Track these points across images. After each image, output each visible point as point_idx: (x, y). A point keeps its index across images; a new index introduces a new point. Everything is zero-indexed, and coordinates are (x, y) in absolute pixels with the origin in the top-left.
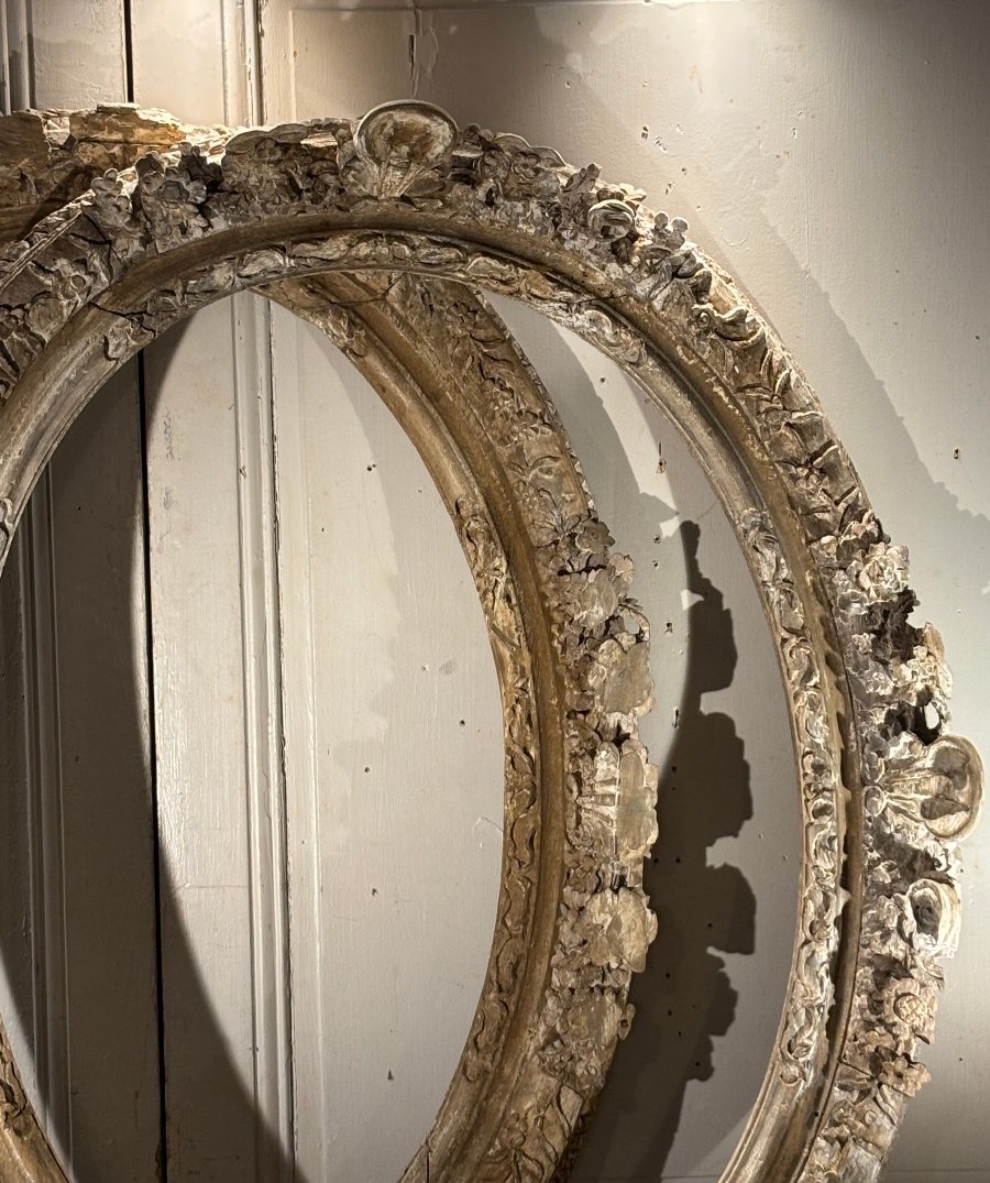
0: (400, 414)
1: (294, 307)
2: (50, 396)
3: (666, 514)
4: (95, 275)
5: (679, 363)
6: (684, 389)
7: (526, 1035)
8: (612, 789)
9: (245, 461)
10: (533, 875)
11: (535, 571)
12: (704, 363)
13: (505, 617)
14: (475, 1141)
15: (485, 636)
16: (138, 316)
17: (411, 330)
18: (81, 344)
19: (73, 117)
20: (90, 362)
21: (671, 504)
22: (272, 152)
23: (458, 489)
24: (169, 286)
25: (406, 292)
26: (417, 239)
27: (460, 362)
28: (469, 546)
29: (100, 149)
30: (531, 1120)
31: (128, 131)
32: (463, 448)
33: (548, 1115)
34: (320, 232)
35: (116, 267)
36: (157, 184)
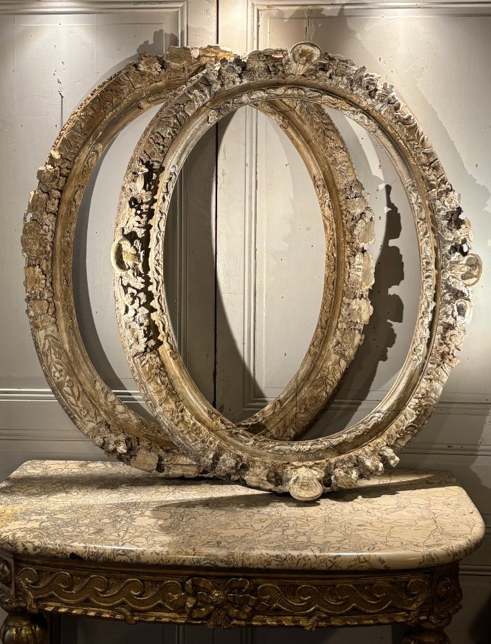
0: (297, 147)
1: (265, 112)
2: (190, 133)
3: (381, 182)
4: (206, 95)
5: (388, 132)
6: (390, 140)
7: (329, 343)
8: (360, 267)
9: (248, 162)
10: (333, 293)
11: (338, 198)
12: (397, 132)
13: (328, 212)
14: (312, 374)
15: (321, 218)
16: (219, 110)
17: (302, 120)
18: (200, 118)
19: (200, 49)
20: (204, 123)
21: (382, 179)
22: (263, 58)
23: (315, 171)
24: (228, 101)
25: (301, 108)
26: (307, 89)
27: (317, 130)
28: (318, 190)
29: (208, 59)
30: (330, 368)
31: (217, 53)
32: (317, 159)
33: (336, 367)
34: (276, 85)
35: (212, 93)
36: (226, 67)
